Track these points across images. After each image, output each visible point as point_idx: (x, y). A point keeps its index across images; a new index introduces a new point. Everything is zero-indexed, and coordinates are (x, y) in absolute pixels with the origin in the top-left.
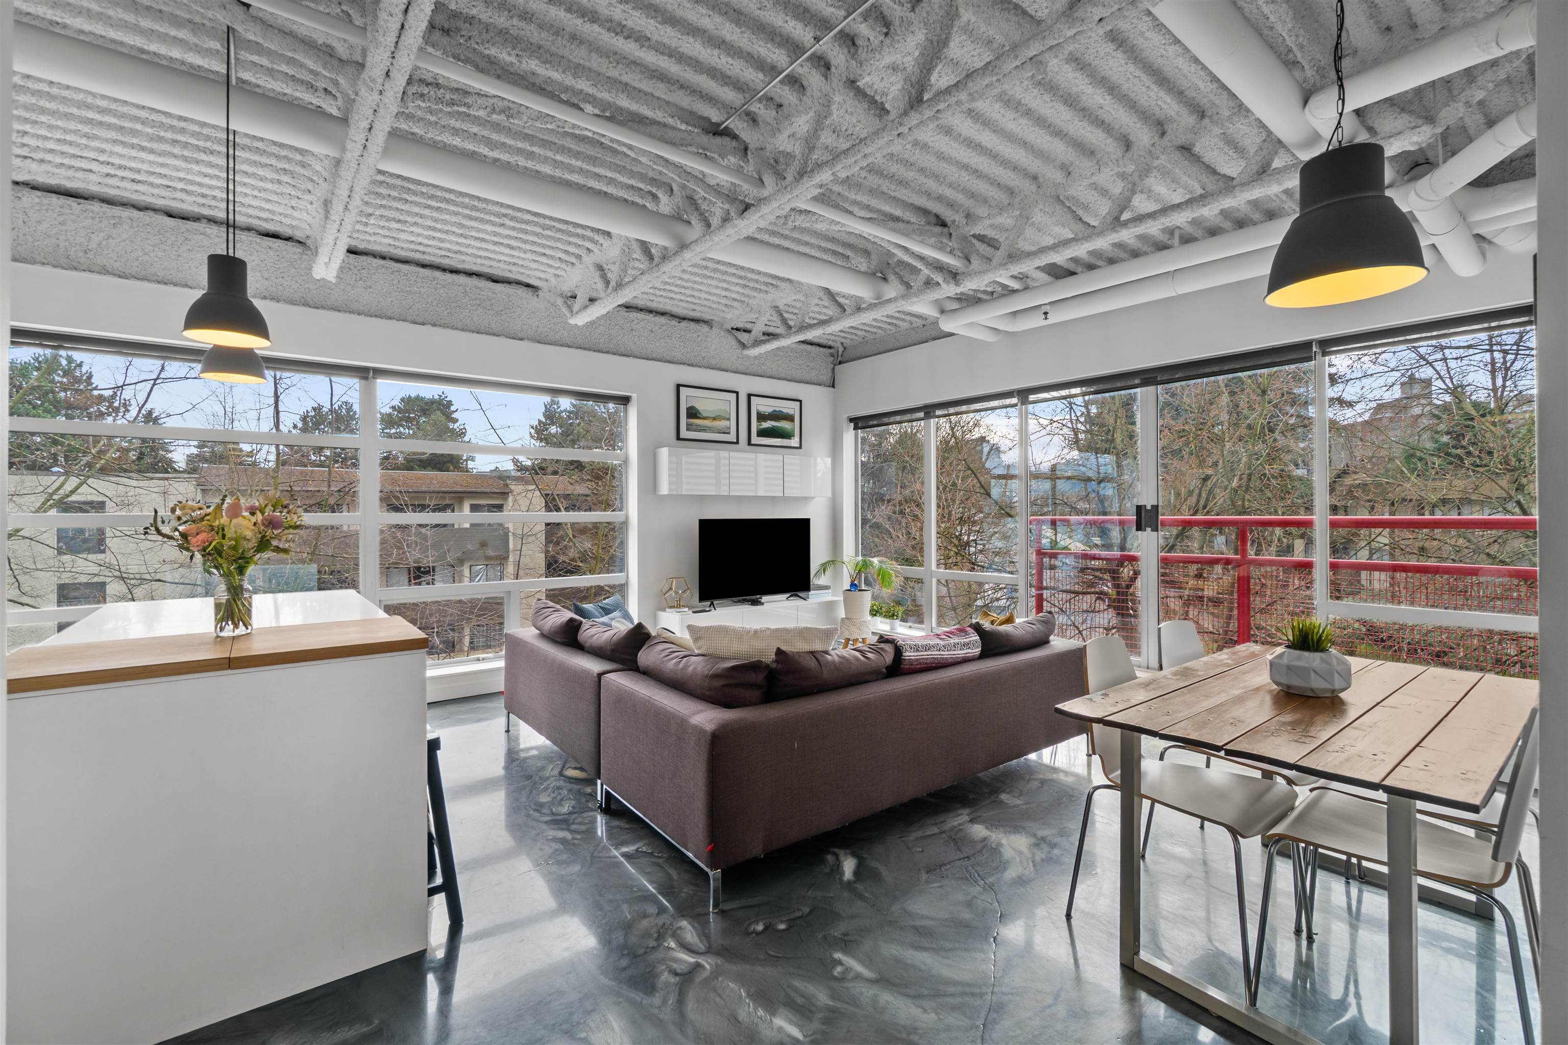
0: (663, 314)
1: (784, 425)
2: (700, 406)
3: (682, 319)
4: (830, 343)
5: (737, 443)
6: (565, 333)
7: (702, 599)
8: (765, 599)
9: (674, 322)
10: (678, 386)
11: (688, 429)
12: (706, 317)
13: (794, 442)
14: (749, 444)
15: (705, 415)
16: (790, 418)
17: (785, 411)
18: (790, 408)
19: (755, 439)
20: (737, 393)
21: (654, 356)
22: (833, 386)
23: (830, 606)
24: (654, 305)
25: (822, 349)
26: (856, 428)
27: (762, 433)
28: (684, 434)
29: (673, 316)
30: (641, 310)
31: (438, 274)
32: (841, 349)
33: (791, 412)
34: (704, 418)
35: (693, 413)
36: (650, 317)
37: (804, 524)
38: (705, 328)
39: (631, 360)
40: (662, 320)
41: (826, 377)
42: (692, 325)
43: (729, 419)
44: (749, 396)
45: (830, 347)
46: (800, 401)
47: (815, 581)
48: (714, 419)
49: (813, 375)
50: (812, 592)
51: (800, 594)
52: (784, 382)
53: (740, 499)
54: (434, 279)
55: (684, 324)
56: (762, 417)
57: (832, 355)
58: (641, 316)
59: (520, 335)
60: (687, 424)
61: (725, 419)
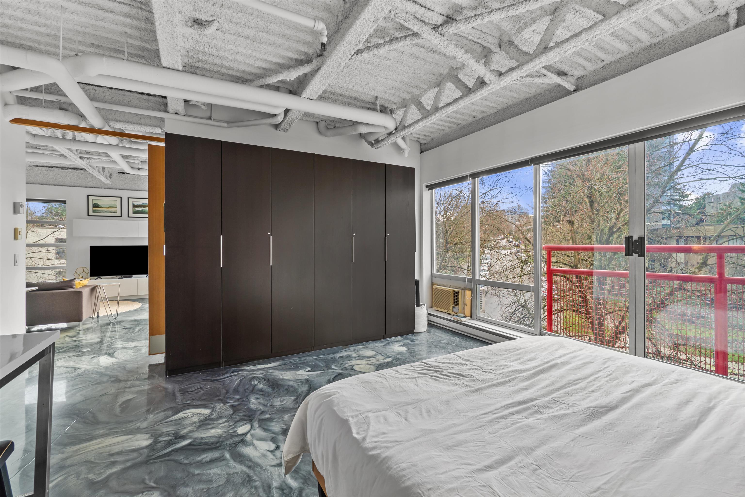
2: (99, 203)
5: (121, 216)
7: (91, 276)
10: (88, 196)
11: (93, 212)
14: (128, 217)
15: (103, 206)
19: (131, 214)
20: (122, 197)
27: (135, 213)
28: (91, 213)
34: (102, 208)
35: (96, 206)
36: (75, 171)
43: (117, 207)
44: (129, 198)
48: (108, 208)
56: (135, 206)
58: (70, 171)
60: (93, 210)
61: (114, 207)
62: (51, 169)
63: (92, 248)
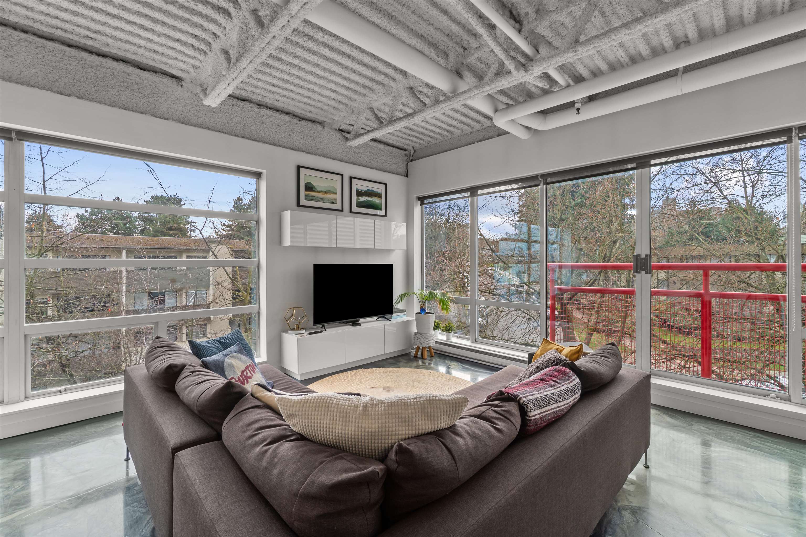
0: (287, 113)
1: (375, 200)
2: (316, 183)
3: (301, 118)
4: (406, 147)
5: (342, 210)
6: (207, 120)
7: (316, 322)
8: (361, 321)
9: (295, 121)
10: (299, 167)
11: (306, 199)
12: (320, 118)
13: (382, 212)
14: (351, 211)
15: (319, 189)
16: (379, 195)
17: (375, 190)
18: (378, 188)
19: (355, 209)
20: (342, 175)
21: (280, 143)
22: (407, 176)
23: (407, 324)
24: (279, 105)
25: (400, 151)
26: (422, 204)
27: (360, 205)
28: (303, 202)
29: (295, 116)
30: (270, 108)
31: (84, 55)
32: (412, 151)
33: (379, 191)
34: (318, 192)
35: (309, 187)
36: (277, 114)
37: (389, 268)
38: (319, 128)
39: (261, 144)
40: (287, 118)
41: (402, 169)
42: (309, 124)
43: (336, 193)
44: (351, 178)
45: (405, 150)
46: (386, 184)
47: (396, 306)
48: (326, 192)
49: (394, 167)
50: (394, 314)
51: (386, 316)
52: (375, 171)
53: (344, 250)
54: (82, 59)
55: (303, 123)
56: (360, 194)
57: (406, 155)
59: (166, 116)
60: (305, 195)
61: (333, 193)
62: (240, 102)
63: (317, 268)
